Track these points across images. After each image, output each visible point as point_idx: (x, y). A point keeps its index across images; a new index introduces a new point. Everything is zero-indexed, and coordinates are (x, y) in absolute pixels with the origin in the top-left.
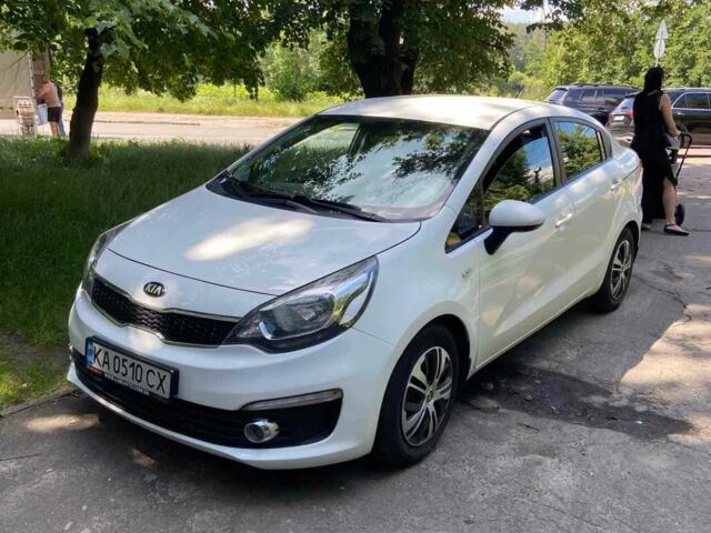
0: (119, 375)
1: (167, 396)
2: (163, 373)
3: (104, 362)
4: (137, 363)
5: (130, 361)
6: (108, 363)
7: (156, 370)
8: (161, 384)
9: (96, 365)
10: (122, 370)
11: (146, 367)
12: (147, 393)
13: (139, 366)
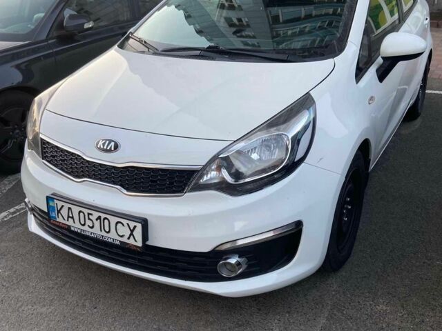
0: (86, 228)
1: (140, 244)
2: (132, 224)
3: (69, 217)
4: (103, 216)
5: (96, 215)
6: (72, 218)
7: (125, 222)
8: (132, 234)
9: (60, 219)
10: (89, 223)
11: (114, 220)
12: (118, 243)
13: (105, 219)
